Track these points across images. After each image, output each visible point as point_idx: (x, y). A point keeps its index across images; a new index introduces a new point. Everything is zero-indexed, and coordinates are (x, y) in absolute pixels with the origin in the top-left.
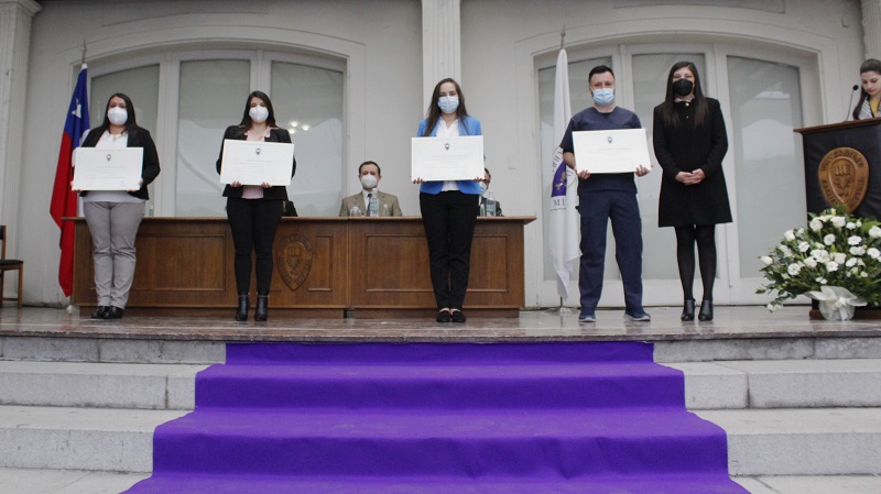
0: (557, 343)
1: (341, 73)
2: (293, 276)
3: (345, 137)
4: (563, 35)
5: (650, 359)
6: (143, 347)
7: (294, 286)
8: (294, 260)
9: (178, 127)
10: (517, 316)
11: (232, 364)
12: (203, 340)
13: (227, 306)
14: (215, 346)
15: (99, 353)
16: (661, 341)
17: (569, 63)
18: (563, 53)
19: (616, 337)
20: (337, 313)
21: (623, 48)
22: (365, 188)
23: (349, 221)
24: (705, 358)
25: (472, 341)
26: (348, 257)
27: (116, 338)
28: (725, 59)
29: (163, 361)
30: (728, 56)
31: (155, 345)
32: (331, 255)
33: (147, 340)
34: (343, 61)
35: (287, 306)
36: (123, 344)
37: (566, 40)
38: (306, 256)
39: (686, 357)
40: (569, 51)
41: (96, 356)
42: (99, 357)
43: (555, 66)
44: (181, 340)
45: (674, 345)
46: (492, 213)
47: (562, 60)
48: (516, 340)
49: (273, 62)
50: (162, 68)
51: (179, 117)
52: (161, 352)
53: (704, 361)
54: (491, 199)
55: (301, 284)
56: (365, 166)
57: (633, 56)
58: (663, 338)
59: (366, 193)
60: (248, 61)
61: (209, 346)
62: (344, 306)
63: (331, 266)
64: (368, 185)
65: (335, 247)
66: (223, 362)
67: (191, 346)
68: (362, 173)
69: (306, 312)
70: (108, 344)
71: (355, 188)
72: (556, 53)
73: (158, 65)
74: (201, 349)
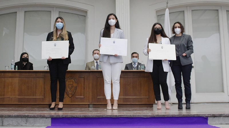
0: (173, 117)
1: (85, 16)
2: (70, 92)
3: (87, 40)
4: (167, 3)
5: (207, 123)
6: (19, 120)
7: (70, 96)
8: (70, 86)
9: (24, 36)
10: (152, 107)
11: (54, 126)
12: (43, 117)
13: (45, 103)
14: (47, 119)
15: (2, 122)
16: (211, 117)
17: (169, 13)
18: (167, 10)
19: (194, 115)
20: (86, 106)
21: (188, 7)
22: (95, 59)
23: (91, 71)
24: (227, 123)
25: (142, 116)
26: (91, 85)
27: (9, 117)
28: (226, 11)
29: (27, 125)
30: (227, 11)
31: (24, 119)
32: (84, 84)
33: (21, 117)
34: (86, 12)
35: (67, 103)
36: (12, 119)
37: (168, 5)
38: (75, 85)
39: (220, 122)
40: (169, 9)
41: (1, 124)
42: (3, 124)
43: (165, 14)
44: (34, 117)
45: (215, 118)
46: (143, 69)
47: (167, 12)
48: (158, 116)
49: (59, 12)
50: (18, 14)
51: (24, 32)
52: (27, 121)
53: (226, 124)
54: (142, 63)
55: (73, 95)
56: (95, 51)
57: (192, 11)
58: (211, 116)
59: (95, 61)
60: (50, 11)
61: (45, 119)
62: (89, 103)
63: (84, 88)
64: (96, 58)
65: (86, 81)
66: (50, 125)
67: (38, 119)
68: (94, 53)
69: (74, 106)
70: (6, 119)
71: (91, 59)
72: (165, 10)
73: (16, 12)
74: (42, 120)
